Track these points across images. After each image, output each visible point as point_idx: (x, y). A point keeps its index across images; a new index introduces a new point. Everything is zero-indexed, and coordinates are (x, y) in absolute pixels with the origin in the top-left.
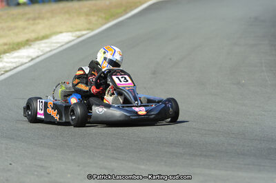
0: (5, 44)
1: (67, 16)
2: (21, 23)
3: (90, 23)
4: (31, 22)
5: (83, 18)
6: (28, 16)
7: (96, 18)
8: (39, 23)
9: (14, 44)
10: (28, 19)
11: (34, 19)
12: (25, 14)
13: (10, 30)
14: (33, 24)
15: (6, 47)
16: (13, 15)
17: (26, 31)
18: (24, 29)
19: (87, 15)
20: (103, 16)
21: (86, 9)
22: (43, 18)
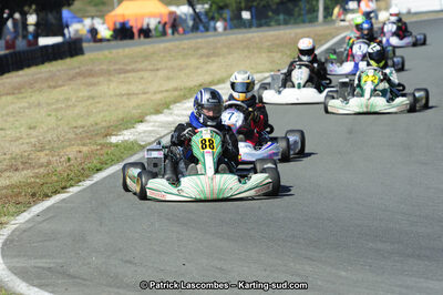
0: (176, 89)
1: (246, 52)
2: (193, 62)
3: (272, 62)
4: (205, 60)
5: (264, 55)
6: (202, 51)
7: (279, 55)
8: (214, 62)
9: (185, 88)
10: (202, 56)
11: (208, 56)
12: (197, 49)
13: (181, 70)
14: (207, 63)
15: (176, 93)
16: (184, 49)
17: (199, 71)
18: (198, 68)
19: (270, 52)
20: (288, 53)
21: (268, 43)
22: (218, 55)
